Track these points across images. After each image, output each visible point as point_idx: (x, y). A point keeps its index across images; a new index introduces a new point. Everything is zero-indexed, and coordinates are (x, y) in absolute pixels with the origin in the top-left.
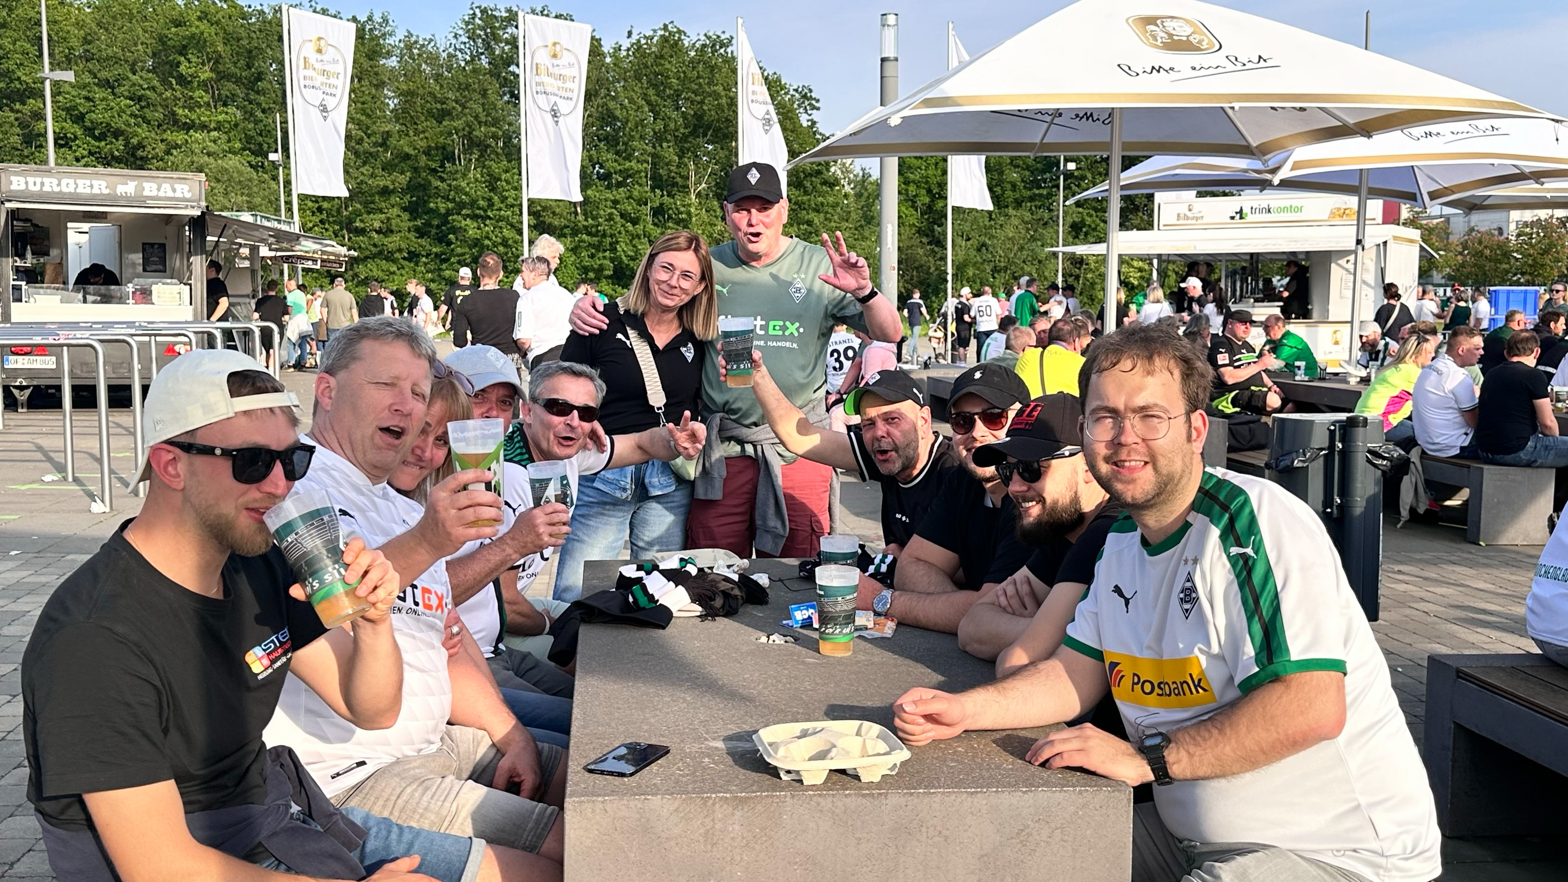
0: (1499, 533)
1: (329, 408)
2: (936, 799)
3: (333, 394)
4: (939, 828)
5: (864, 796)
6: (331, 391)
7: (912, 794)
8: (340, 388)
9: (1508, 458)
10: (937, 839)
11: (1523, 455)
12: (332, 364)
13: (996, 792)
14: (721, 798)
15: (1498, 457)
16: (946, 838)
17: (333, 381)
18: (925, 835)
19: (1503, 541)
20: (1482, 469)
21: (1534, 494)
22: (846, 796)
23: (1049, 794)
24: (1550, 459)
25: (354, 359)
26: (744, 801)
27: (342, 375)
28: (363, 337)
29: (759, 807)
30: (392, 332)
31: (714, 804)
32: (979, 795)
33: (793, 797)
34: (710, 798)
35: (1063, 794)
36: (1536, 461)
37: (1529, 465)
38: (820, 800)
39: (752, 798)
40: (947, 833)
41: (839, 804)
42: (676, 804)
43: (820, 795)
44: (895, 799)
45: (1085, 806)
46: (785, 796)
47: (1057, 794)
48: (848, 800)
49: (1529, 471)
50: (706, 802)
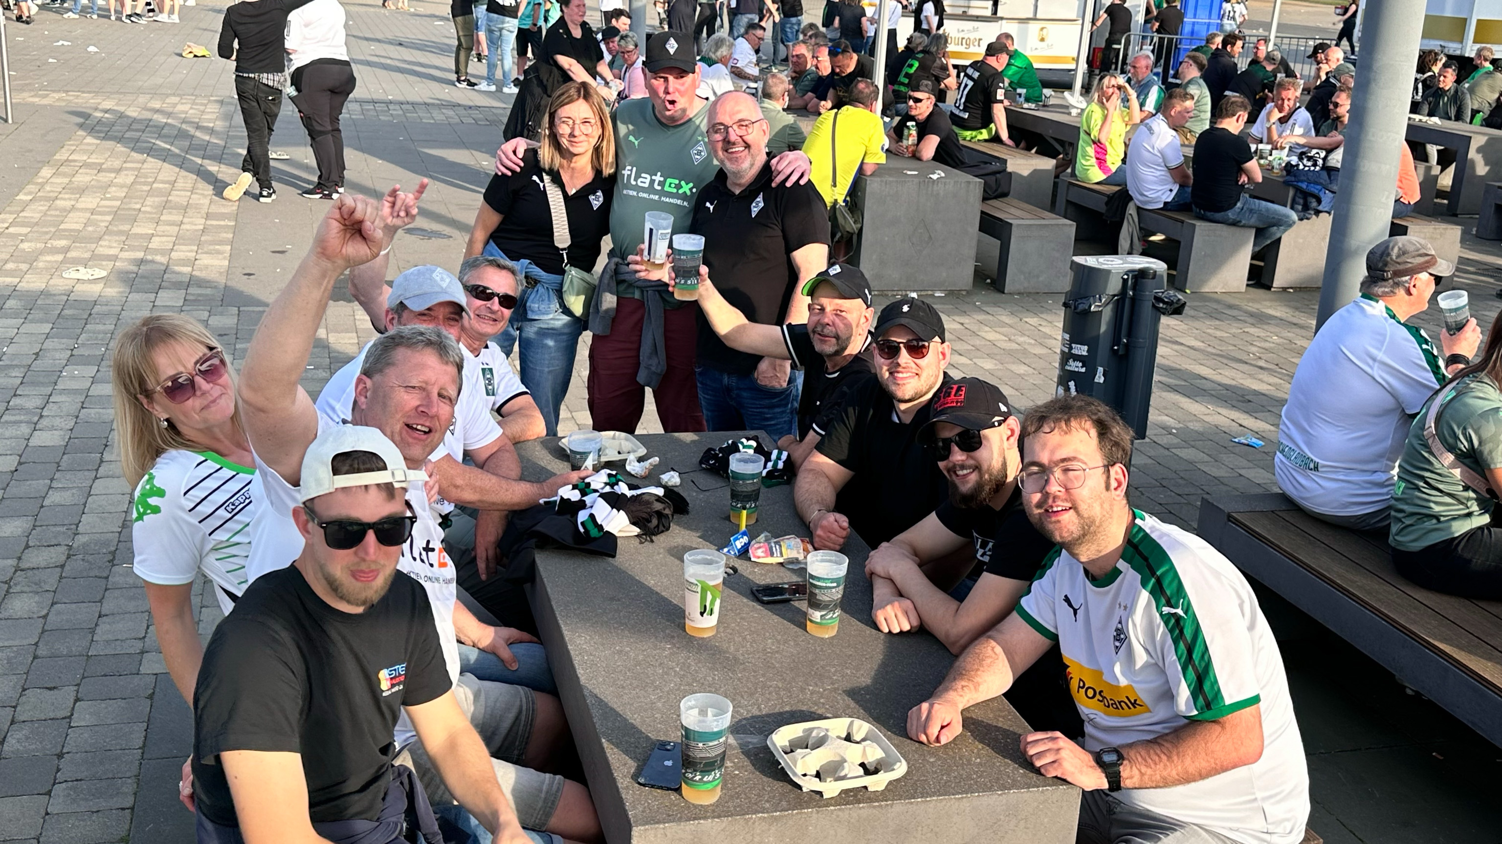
0: (1204, 282)
1: (364, 407)
2: (931, 805)
3: (368, 394)
4: (932, 827)
5: (874, 807)
6: (367, 391)
7: (912, 803)
8: (375, 391)
9: (1218, 216)
10: (929, 835)
11: (1231, 214)
12: (369, 368)
13: (979, 796)
14: (760, 818)
15: (1209, 214)
16: (936, 833)
17: (369, 383)
18: (920, 832)
19: (1205, 289)
20: (1194, 225)
21: (1235, 249)
22: (860, 808)
23: (1020, 795)
24: (1253, 221)
25: (388, 364)
26: (776, 819)
27: (377, 377)
28: (398, 345)
29: (790, 822)
30: (423, 341)
31: (754, 823)
32: (964, 800)
33: (818, 812)
34: (751, 818)
35: (1029, 794)
36: (1240, 222)
37: (1235, 224)
38: (840, 813)
39: (785, 816)
40: (938, 830)
41: (855, 815)
42: (724, 825)
43: (839, 810)
44: (899, 807)
45: (1046, 801)
46: (812, 812)
47: (1025, 795)
48: (862, 811)
49: (1233, 229)
50: (747, 823)
